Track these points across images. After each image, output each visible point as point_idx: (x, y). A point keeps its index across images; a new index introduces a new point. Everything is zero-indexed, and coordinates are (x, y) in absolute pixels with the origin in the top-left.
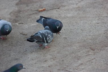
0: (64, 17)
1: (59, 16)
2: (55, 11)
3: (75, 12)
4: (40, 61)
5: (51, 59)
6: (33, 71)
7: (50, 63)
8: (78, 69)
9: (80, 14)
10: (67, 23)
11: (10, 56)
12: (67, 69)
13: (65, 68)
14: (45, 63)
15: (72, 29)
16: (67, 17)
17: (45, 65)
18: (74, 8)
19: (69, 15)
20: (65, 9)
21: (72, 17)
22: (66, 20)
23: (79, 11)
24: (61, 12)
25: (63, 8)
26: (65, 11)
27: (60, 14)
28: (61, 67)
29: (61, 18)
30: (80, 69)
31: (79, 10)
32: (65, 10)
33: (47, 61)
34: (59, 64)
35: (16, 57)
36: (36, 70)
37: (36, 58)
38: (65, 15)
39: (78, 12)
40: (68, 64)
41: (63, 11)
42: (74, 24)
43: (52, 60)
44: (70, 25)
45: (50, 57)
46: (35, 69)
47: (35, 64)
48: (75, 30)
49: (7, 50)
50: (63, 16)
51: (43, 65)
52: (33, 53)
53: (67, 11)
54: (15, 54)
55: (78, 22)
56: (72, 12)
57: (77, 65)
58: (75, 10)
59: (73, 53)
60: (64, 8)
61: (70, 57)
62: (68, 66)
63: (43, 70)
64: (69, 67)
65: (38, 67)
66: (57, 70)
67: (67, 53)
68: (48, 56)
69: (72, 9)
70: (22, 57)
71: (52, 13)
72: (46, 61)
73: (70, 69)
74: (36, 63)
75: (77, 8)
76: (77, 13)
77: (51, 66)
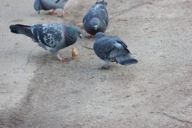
0: (161, 18)
1: (152, 17)
2: (144, 9)
3: (180, 11)
4: (118, 96)
5: (137, 92)
6: (105, 113)
7: (135, 100)
8: (185, 112)
9: (189, 14)
10: (167, 29)
11: (64, 86)
12: (165, 112)
13: (163, 110)
14: (126, 99)
15: (175, 40)
16: (167, 19)
17: (126, 103)
18: (179, 3)
19: (170, 16)
20: (163, 5)
21: (176, 19)
22: (164, 24)
23: (188, 9)
24: (156, 10)
25: (159, 3)
26: (162, 9)
27: (153, 14)
28: (155, 108)
29: (155, 21)
30: (190, 112)
31: (188, 7)
32: (163, 7)
33: (130, 96)
34: (151, 103)
35: (75, 88)
36: (111, 113)
37: (111, 91)
38: (162, 16)
39: (185, 9)
40: (167, 103)
41: (159, 7)
42: (179, 32)
43: (139, 95)
44: (171, 34)
45: (135, 89)
46: (109, 110)
47: (109, 102)
48: (181, 42)
49: (60, 75)
50: (159, 17)
51: (123, 104)
52: (106, 82)
53: (166, 8)
54: (73, 82)
55: (187, 27)
56: (175, 10)
57: (184, 105)
58: (180, 7)
59: (176, 83)
60: (162, 2)
61: (171, 90)
62: (167, 107)
63: (122, 112)
64: (169, 109)
65: (113, 107)
66: (149, 113)
67: (166, 83)
68: (133, 89)
69: (175, 5)
70: (84, 89)
71: (140, 12)
72: (128, 96)
73: (172, 113)
74: (110, 100)
75: (184, 3)
76: (185, 12)
77: (138, 105)
